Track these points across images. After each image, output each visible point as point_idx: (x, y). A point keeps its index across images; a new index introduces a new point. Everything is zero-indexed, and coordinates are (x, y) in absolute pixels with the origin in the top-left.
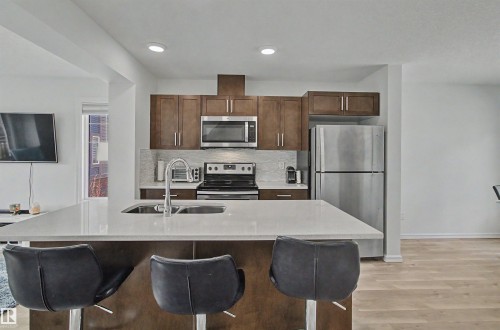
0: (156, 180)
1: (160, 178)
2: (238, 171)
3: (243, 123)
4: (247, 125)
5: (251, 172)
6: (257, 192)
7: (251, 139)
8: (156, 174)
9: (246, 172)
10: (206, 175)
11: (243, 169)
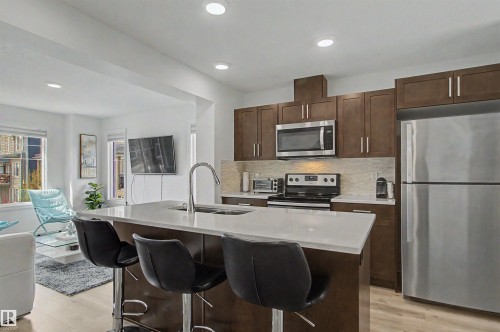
0: (242, 190)
1: (245, 188)
2: (320, 182)
3: (318, 129)
4: (322, 132)
5: (334, 184)
6: (328, 205)
7: (328, 146)
8: (242, 185)
9: (330, 184)
10: (287, 186)
11: (326, 180)
